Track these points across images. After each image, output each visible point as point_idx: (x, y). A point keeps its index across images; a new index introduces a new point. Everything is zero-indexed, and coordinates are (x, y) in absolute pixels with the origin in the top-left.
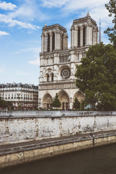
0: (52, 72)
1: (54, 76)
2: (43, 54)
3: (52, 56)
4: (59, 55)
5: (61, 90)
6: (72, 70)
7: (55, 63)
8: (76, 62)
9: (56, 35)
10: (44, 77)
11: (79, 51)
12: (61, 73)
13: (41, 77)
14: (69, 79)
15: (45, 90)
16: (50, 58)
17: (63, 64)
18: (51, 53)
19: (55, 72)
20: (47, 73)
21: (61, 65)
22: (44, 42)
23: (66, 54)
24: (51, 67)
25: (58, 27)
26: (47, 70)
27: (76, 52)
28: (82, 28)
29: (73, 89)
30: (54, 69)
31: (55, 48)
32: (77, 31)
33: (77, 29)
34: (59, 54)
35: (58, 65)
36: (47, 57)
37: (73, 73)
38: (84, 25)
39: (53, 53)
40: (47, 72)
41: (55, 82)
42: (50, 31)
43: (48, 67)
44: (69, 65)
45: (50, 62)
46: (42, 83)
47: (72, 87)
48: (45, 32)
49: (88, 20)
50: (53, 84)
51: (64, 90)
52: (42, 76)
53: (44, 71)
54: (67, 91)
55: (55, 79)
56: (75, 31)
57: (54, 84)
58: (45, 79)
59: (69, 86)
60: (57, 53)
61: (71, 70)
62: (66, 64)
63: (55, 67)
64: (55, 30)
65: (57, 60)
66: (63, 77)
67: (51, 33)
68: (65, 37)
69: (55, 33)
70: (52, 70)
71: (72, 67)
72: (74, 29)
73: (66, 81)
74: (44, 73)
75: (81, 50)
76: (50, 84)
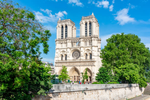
0: (65, 53)
1: (68, 56)
2: (58, 40)
3: (66, 42)
4: (71, 42)
5: (73, 67)
7: (68, 47)
8: (85, 46)
9: (68, 27)
10: (59, 57)
11: (87, 40)
12: (72, 54)
13: (57, 57)
14: (79, 59)
15: (60, 66)
16: (63, 43)
17: (74, 48)
18: (64, 39)
19: (68, 54)
20: (61, 54)
21: (72, 48)
22: (59, 31)
24: (65, 50)
25: (70, 21)
27: (84, 40)
28: (89, 23)
29: (83, 67)
30: (68, 51)
31: (68, 36)
32: (85, 25)
33: (85, 23)
34: (71, 41)
35: (70, 48)
36: (61, 42)
37: (82, 55)
38: (90, 21)
39: (67, 40)
40: (61, 53)
41: (68, 61)
42: (63, 24)
43: (62, 50)
44: (79, 49)
45: (64, 46)
46: (57, 61)
47: (82, 65)
48: (60, 24)
49: (93, 18)
50: (66, 63)
51: (76, 67)
52: (57, 56)
53: (59, 53)
54: (78, 68)
56: (83, 25)
57: (67, 62)
58: (60, 59)
59: (79, 64)
60: (69, 40)
61: (81, 52)
62: (76, 48)
63: (68, 49)
64: (67, 23)
65: (69, 45)
66: (75, 57)
67: (64, 25)
68: (74, 28)
69: (68, 25)
70: (65, 52)
71: (81, 51)
72: (82, 23)
73: (77, 61)
74: (59, 54)
75: (88, 39)
76: (64, 62)
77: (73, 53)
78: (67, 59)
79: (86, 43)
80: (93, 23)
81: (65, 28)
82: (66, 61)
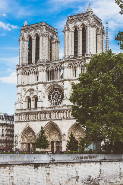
0: (35, 94)
1: (39, 100)
2: (21, 67)
3: (36, 70)
4: (45, 69)
5: (49, 122)
6: (65, 92)
7: (40, 80)
8: (72, 78)
9: (41, 38)
10: (23, 102)
11: (76, 64)
12: (49, 96)
13: (18, 102)
14: (61, 105)
15: (24, 121)
16: (32, 72)
17: (51, 82)
18: (34, 65)
19: (39, 95)
20: (28, 96)
21: (49, 83)
22: (23, 49)
23: (56, 67)
24: (34, 87)
25: (44, 27)
26: (28, 91)
27: (71, 64)
28: (81, 29)
29: (67, 121)
30: (39, 90)
31: (40, 58)
32: (73, 34)
33: (73, 30)
34: (45, 67)
35: (45, 84)
36: (27, 72)
37: (67, 96)
38: (83, 24)
39: (37, 66)
40: (28, 94)
41: (39, 110)
42: (32, 32)
43: (30, 87)
44: (60, 84)
45: (33, 79)
46: (20, 112)
47: (66, 118)
48: (25, 34)
49: (89, 16)
50: (36, 113)
51: (54, 122)
52: (20, 100)
53: (23, 93)
54: (58, 123)
55: (39, 105)
57: (38, 112)
58: (25, 106)
59: (61, 115)
60: (43, 66)
62: (56, 82)
63: (41, 86)
64: (39, 31)
65: (43, 76)
66: (52, 102)
67: (33, 35)
68: (55, 41)
69: (41, 35)
70: (35, 92)
71: (65, 87)
72: (68, 29)
73: (56, 108)
74: (23, 96)
75: (79, 62)
76: (31, 113)
77: (50, 92)
78: (38, 106)
79: (74, 72)
80: (88, 27)
81: (35, 41)
82: (36, 110)
